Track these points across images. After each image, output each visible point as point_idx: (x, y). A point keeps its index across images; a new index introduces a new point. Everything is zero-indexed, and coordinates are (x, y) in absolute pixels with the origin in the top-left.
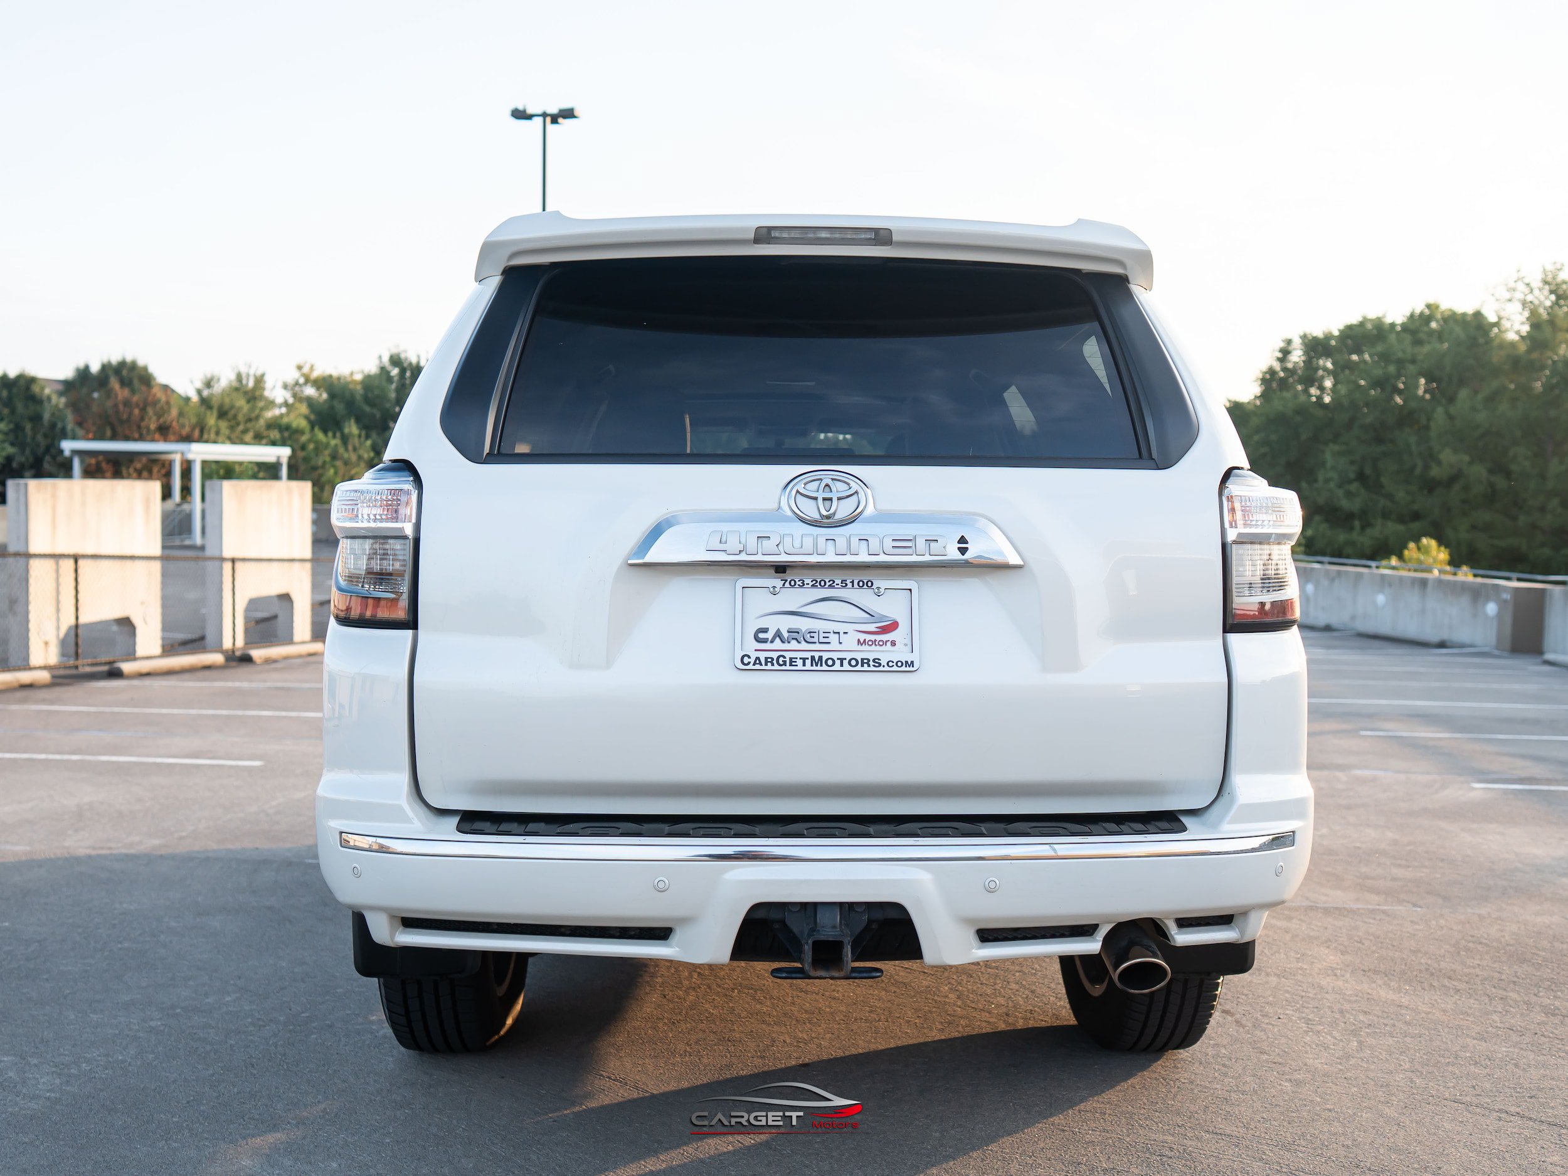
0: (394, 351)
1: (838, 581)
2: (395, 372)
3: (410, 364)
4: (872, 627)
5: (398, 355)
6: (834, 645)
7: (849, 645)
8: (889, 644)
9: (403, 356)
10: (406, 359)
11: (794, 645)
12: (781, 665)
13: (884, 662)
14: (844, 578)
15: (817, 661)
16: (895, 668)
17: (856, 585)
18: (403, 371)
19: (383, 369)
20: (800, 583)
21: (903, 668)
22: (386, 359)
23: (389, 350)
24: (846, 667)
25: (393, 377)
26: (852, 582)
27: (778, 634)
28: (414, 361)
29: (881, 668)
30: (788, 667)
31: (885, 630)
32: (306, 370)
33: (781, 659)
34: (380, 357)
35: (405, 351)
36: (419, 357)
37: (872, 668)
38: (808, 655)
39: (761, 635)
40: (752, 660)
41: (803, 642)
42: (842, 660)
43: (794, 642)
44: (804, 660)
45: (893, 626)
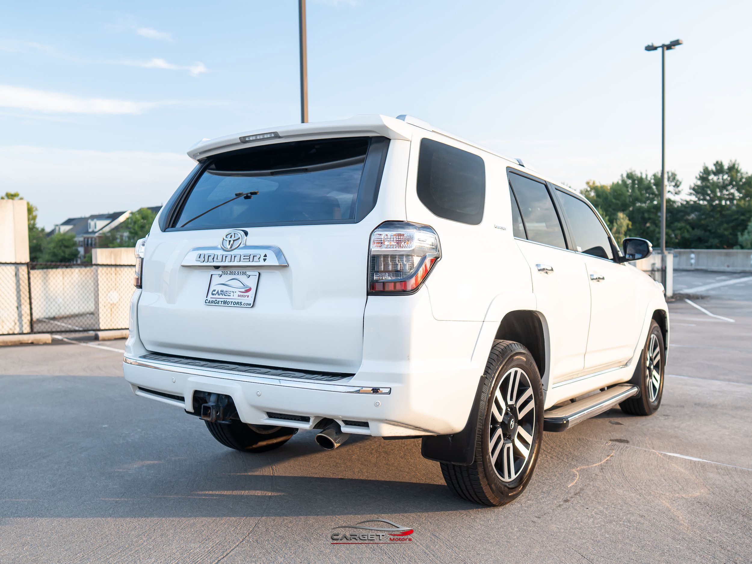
0: (629, 171)
1: (237, 272)
2: (629, 182)
3: (637, 177)
4: (243, 290)
5: (631, 173)
6: (232, 297)
7: (235, 297)
8: (247, 296)
9: (634, 173)
10: (635, 175)
11: (221, 296)
12: (215, 304)
13: (243, 304)
14: (238, 271)
15: (225, 302)
16: (245, 306)
17: (241, 274)
18: (633, 181)
19: (623, 181)
20: (226, 273)
21: (248, 306)
22: (625, 176)
23: (627, 171)
24: (232, 305)
25: (628, 184)
26: (241, 273)
27: (218, 292)
28: (639, 175)
29: (241, 306)
30: (217, 304)
31: (247, 291)
32: (591, 184)
33: (216, 301)
34: (622, 175)
35: (634, 171)
36: (641, 173)
37: (239, 306)
38: (223, 300)
39: (214, 292)
40: (208, 302)
41: (223, 295)
42: (232, 302)
43: (221, 295)
44: (222, 301)
45: (250, 290)
